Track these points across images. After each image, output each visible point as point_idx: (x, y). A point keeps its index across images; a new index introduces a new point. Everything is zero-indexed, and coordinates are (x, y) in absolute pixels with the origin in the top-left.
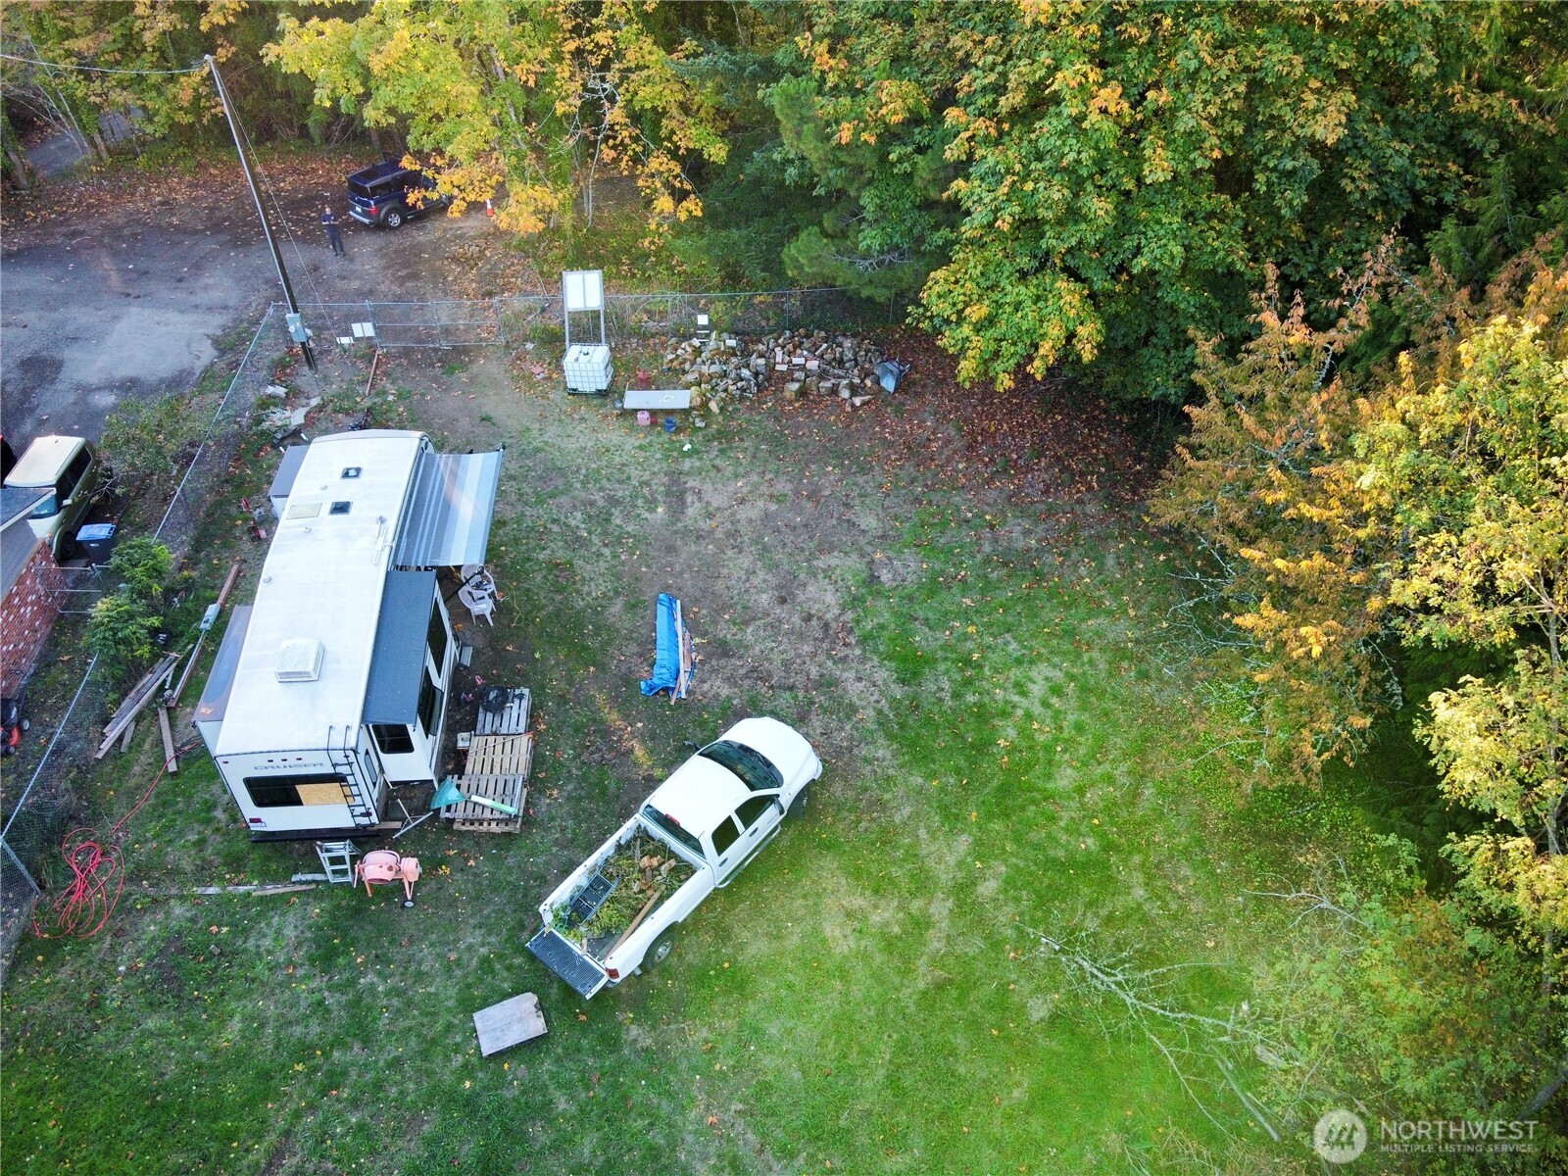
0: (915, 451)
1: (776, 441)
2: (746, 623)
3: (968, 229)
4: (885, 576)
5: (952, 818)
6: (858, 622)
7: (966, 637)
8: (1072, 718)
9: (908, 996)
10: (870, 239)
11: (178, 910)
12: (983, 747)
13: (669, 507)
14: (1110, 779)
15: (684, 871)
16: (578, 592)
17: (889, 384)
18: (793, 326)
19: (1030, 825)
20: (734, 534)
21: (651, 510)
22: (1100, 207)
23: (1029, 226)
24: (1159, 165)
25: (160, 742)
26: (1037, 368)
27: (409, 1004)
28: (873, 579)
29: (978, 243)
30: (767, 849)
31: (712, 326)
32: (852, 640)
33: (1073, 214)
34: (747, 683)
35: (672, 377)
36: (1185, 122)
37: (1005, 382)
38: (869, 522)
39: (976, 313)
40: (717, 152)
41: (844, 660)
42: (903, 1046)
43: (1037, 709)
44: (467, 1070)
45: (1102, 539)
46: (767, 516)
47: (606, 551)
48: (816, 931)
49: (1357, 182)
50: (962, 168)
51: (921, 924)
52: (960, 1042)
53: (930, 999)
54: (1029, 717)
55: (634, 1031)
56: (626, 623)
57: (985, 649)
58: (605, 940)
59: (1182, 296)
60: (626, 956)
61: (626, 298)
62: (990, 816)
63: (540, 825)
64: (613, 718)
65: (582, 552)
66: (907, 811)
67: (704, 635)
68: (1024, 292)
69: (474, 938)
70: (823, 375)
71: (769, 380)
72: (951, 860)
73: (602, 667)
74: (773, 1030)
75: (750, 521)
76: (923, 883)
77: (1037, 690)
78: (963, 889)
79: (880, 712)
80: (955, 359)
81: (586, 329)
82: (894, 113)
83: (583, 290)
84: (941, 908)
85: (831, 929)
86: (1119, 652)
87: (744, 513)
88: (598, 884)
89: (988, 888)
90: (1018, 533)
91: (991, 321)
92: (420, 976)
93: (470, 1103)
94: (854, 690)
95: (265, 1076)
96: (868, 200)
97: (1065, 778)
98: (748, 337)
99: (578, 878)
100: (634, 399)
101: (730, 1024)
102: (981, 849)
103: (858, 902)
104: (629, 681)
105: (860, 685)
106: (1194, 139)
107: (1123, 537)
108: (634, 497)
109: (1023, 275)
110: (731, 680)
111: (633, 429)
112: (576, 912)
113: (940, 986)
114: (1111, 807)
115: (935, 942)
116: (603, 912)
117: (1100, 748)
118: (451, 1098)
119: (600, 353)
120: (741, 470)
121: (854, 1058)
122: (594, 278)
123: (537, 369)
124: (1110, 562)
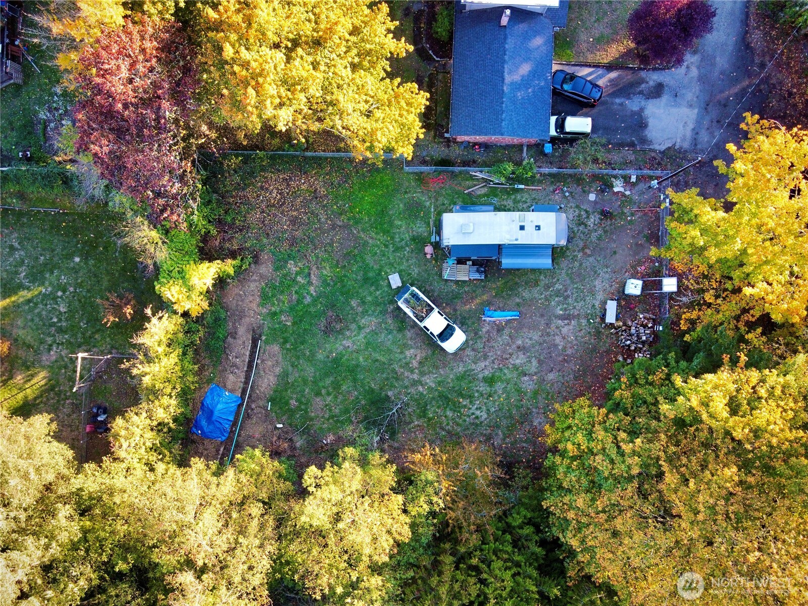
1: (594, 349)
2: (510, 336)
4: (526, 378)
5: (440, 383)
6: (508, 368)
7: (499, 397)
8: (468, 419)
9: (396, 367)
11: (428, 203)
12: (461, 395)
13: (562, 315)
14: (448, 424)
16: (525, 289)
19: (437, 401)
20: (548, 334)
21: (561, 310)
25: (475, 185)
27: (402, 259)
28: (525, 375)
32: (501, 366)
34: (487, 336)
38: (551, 376)
41: (494, 363)
42: (384, 363)
43: (471, 411)
44: (386, 273)
46: (556, 346)
47: (543, 296)
48: (412, 348)
51: (412, 372)
52: (384, 376)
53: (394, 371)
54: (470, 409)
55: (392, 307)
56: (511, 303)
57: (494, 401)
58: (407, 302)
60: (403, 306)
61: (664, 299)
62: (439, 393)
63: (445, 284)
64: (478, 301)
65: (543, 289)
66: (442, 372)
67: (506, 324)
69: (416, 271)
72: (428, 381)
73: (495, 297)
74: (390, 336)
75: (554, 340)
76: (422, 374)
77: (478, 413)
78: (420, 382)
79: (474, 370)
83: (670, 285)
84: (415, 377)
85: (412, 351)
87: (558, 338)
88: (420, 300)
89: (420, 389)
92: (408, 260)
93: (379, 274)
94: (482, 365)
95: (388, 231)
97: (449, 414)
99: (421, 295)
100: (612, 304)
101: (392, 327)
102: (430, 389)
103: (418, 358)
105: (483, 366)
107: (534, 451)
108: (568, 304)
110: (488, 332)
112: (414, 295)
113: (396, 373)
115: (407, 374)
116: (412, 301)
117: (458, 424)
118: (380, 271)
119: (636, 292)
120: (578, 338)
121: (382, 353)
122: (673, 289)
123: (643, 268)
124: (524, 445)
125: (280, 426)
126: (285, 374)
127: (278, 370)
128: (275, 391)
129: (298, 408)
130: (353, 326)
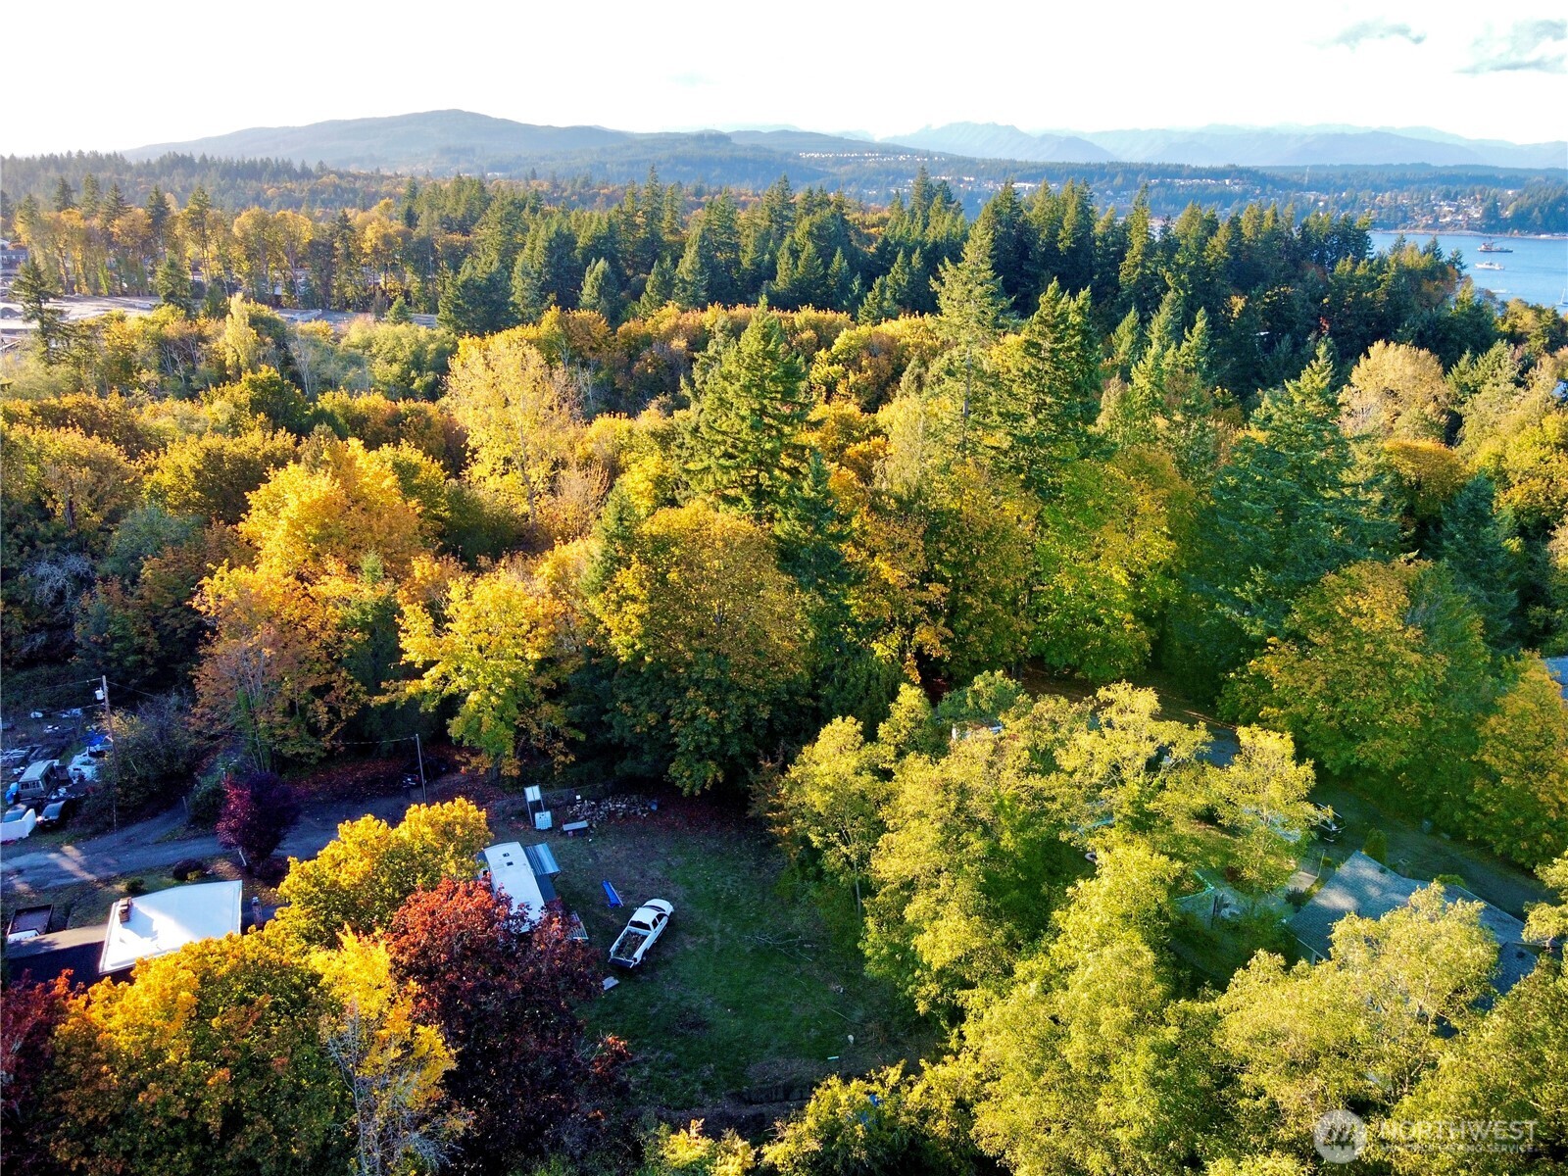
0: (670, 827)
1: (622, 833)
3: (679, 750)
4: (673, 864)
5: (714, 916)
7: (704, 874)
8: (741, 887)
9: (714, 954)
10: (647, 758)
12: (718, 899)
13: (593, 859)
14: (755, 899)
15: (645, 937)
17: (654, 808)
18: (613, 794)
19: (735, 913)
20: (618, 862)
21: (587, 861)
22: (716, 740)
23: (698, 748)
24: (728, 728)
26: (707, 787)
28: (669, 865)
29: (682, 754)
30: (664, 932)
31: (582, 800)
33: (709, 743)
35: (575, 819)
36: (733, 718)
37: (698, 792)
38: (663, 850)
39: (687, 774)
40: (582, 737)
41: (668, 888)
42: (715, 964)
43: (731, 887)
44: (602, 996)
45: (739, 840)
46: (628, 856)
47: (577, 875)
49: (777, 725)
50: (675, 735)
51: (713, 940)
52: (730, 960)
53: (719, 954)
54: (729, 889)
55: (643, 977)
56: (595, 892)
57: (710, 876)
58: (630, 955)
59: (742, 760)
60: (638, 954)
61: (549, 794)
62: (724, 915)
65: (570, 877)
66: (700, 918)
67: (621, 890)
68: (700, 766)
70: (629, 809)
71: (611, 814)
72: (716, 925)
73: (593, 904)
75: (622, 857)
76: (710, 932)
77: (729, 882)
78: (721, 931)
79: (685, 896)
80: (682, 790)
81: (537, 806)
82: (652, 722)
83: (533, 793)
84: (717, 936)
85: (688, 947)
86: (751, 869)
87: (619, 856)
88: (622, 944)
89: (728, 929)
90: (713, 844)
91: (691, 776)
94: (675, 894)
96: (646, 747)
97: (743, 901)
98: (598, 801)
99: (616, 944)
100: (566, 827)
101: (669, 971)
102: (723, 922)
103: (693, 939)
104: (604, 905)
105: (677, 891)
106: (736, 721)
107: (746, 838)
108: (579, 859)
109: (698, 761)
110: (635, 900)
111: (568, 838)
112: (619, 951)
113: (721, 951)
114: (757, 906)
115: (718, 942)
116: (626, 950)
117: (751, 892)
119: (548, 814)
120: (612, 843)
122: (536, 789)
123: (520, 827)
125: (851, 1037)
126: (780, 1050)
127: (781, 1061)
128: (809, 1056)
129: (818, 1027)
130: (684, 1004)
